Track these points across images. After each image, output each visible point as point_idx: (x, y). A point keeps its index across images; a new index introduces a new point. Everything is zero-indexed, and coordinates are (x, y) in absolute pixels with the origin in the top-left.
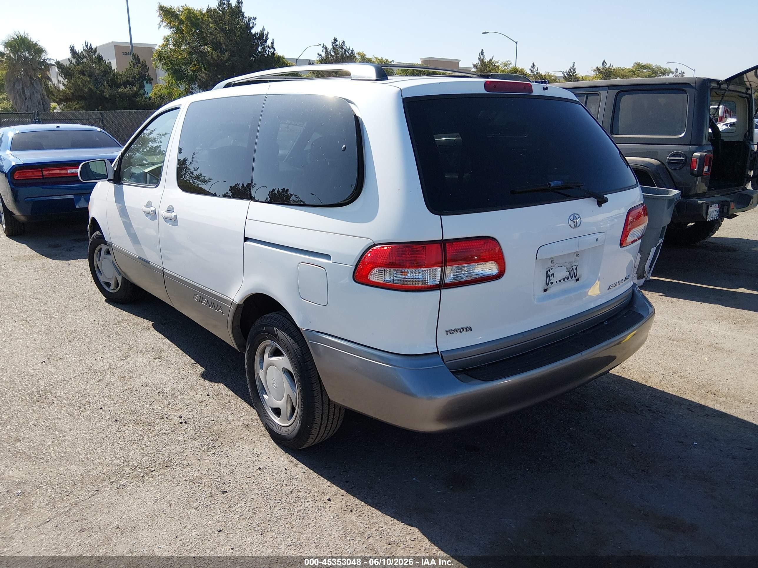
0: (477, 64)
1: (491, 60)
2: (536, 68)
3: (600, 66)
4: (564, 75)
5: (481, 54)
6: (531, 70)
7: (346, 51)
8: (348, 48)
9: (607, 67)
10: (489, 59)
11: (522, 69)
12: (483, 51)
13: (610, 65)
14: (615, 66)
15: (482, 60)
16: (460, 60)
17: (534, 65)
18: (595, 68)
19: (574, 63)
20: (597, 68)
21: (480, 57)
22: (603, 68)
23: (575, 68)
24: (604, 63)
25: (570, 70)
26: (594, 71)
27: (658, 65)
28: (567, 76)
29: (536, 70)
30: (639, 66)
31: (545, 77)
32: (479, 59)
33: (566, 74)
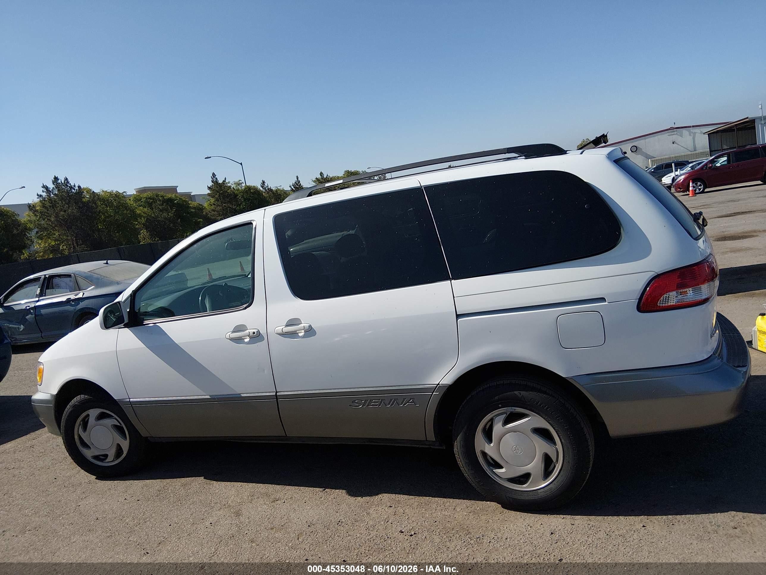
0: (211, 186)
1: (224, 181)
2: (266, 184)
3: (319, 176)
4: (291, 188)
5: (213, 177)
6: (262, 187)
7: (71, 187)
8: (72, 184)
9: (325, 177)
10: (223, 180)
11: (254, 186)
12: (214, 174)
13: (327, 175)
14: (331, 176)
15: (215, 181)
16: (178, 186)
17: (264, 182)
18: (314, 179)
19: (297, 176)
20: (317, 178)
21: (213, 180)
22: (322, 178)
23: (300, 181)
24: (321, 174)
25: (296, 183)
26: (314, 182)
27: (364, 171)
28: (294, 189)
29: (267, 186)
30: (349, 173)
31: (276, 191)
32: (212, 182)
33: (292, 187)
